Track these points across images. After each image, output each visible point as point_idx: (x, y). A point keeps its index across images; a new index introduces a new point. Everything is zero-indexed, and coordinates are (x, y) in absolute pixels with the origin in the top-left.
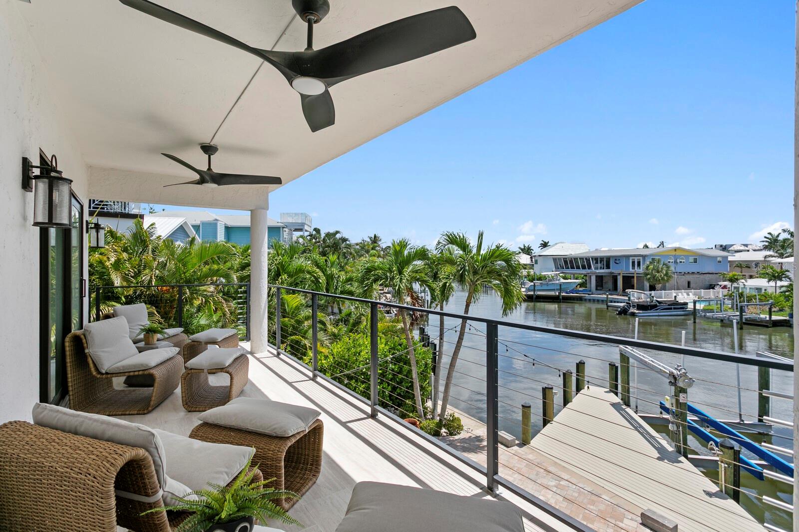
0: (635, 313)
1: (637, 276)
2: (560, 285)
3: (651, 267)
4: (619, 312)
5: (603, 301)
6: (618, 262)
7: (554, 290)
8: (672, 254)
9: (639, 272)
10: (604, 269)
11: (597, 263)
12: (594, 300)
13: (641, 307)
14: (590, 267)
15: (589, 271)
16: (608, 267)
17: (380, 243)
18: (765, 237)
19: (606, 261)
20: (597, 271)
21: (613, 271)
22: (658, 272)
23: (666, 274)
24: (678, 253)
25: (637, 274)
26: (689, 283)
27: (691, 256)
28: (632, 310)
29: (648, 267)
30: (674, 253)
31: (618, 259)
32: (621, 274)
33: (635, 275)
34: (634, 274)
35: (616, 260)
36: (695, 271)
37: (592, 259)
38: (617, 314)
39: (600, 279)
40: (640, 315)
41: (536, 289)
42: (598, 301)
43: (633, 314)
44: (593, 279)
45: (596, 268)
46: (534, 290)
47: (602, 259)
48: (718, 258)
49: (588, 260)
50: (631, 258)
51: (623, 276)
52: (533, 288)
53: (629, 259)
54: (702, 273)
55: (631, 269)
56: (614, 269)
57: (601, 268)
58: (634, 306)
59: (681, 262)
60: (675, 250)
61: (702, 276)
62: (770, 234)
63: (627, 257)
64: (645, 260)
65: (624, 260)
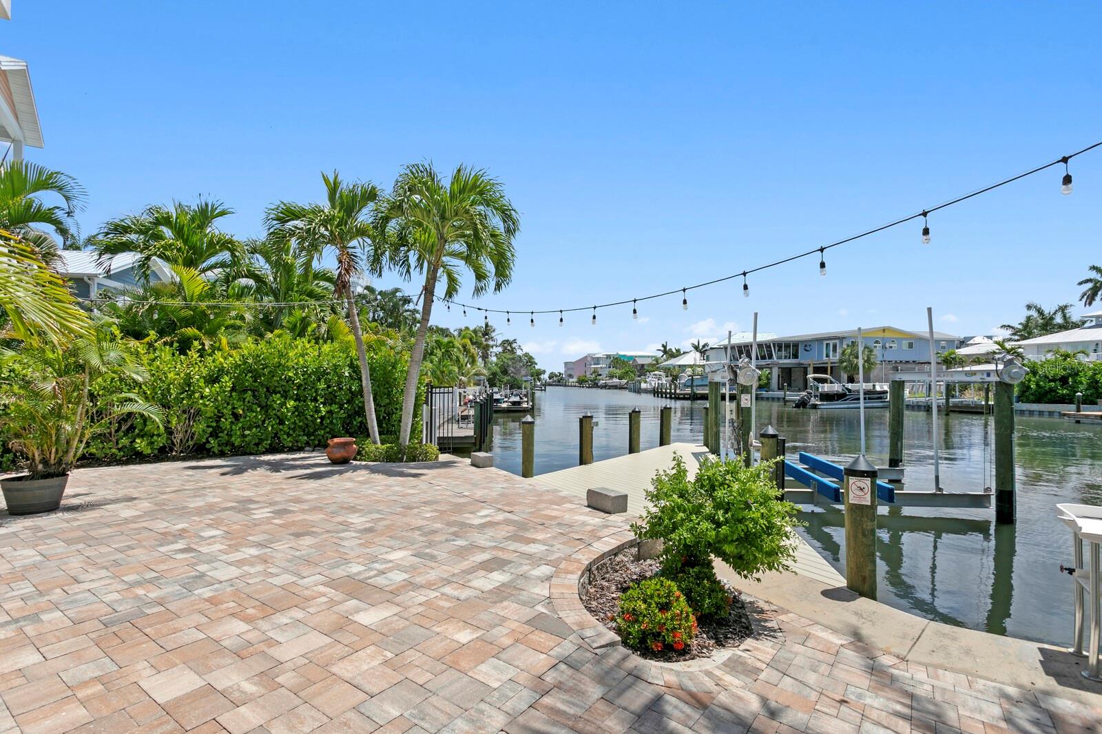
0: (817, 405)
1: (831, 367)
3: (849, 351)
4: (796, 404)
5: (780, 399)
6: (808, 348)
8: (879, 336)
9: (834, 360)
10: (790, 358)
11: (780, 349)
14: (771, 357)
15: (768, 361)
16: (796, 356)
17: (493, 334)
19: (793, 348)
20: (781, 361)
21: (802, 362)
22: (857, 357)
23: (868, 360)
24: (887, 335)
25: (831, 363)
27: (905, 339)
28: (813, 401)
29: (844, 352)
30: (881, 335)
31: (808, 344)
32: (812, 366)
33: (829, 366)
34: (827, 363)
35: (806, 346)
36: (911, 360)
37: (774, 344)
39: (787, 373)
40: (823, 407)
41: (695, 384)
43: (815, 407)
44: (775, 371)
45: (780, 358)
46: (692, 386)
47: (787, 346)
48: (942, 342)
49: (768, 347)
50: (825, 342)
51: (814, 368)
52: (690, 383)
53: (822, 343)
54: (919, 363)
55: (825, 358)
56: (804, 359)
57: (785, 358)
58: (816, 397)
59: (891, 347)
60: (884, 330)
63: (820, 340)
64: (841, 343)
65: (816, 346)
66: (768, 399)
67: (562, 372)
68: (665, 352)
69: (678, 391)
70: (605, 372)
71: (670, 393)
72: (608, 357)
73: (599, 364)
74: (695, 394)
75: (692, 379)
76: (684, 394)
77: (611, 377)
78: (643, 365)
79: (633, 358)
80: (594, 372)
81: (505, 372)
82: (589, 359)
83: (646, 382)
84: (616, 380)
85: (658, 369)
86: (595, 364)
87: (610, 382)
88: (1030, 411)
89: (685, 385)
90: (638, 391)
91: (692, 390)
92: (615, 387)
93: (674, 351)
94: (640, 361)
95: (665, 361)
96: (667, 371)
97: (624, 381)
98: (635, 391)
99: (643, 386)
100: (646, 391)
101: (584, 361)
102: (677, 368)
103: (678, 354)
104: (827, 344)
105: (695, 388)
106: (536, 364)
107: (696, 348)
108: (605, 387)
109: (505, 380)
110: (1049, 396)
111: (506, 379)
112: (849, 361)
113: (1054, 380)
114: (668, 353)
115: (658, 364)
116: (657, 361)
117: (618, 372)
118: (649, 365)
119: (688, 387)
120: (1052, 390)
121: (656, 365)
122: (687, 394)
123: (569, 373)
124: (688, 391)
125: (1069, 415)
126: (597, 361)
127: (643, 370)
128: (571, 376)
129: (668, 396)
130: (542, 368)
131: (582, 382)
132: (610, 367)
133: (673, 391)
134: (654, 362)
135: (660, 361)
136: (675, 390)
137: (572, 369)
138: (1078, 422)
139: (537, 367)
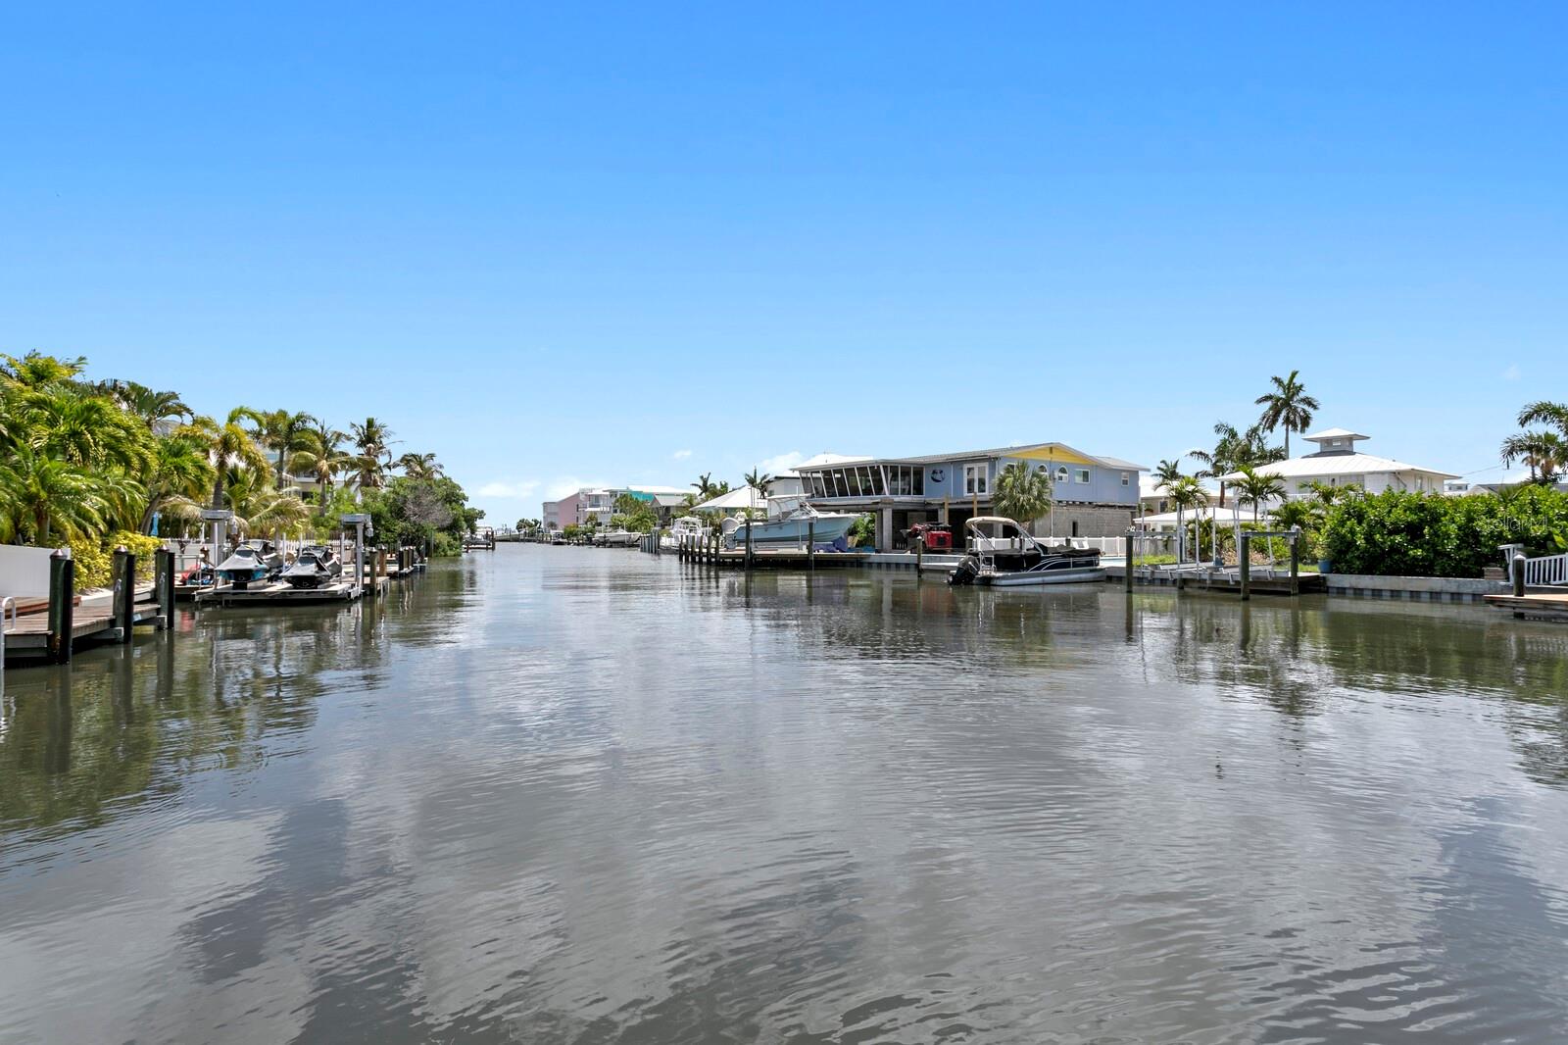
0: (992, 578)
1: (978, 509)
2: (811, 525)
3: (1009, 480)
4: (954, 577)
5: (907, 565)
6: (938, 477)
7: (795, 539)
8: (1045, 459)
9: (984, 499)
10: (909, 493)
11: (895, 477)
12: (888, 565)
13: (1005, 562)
14: (879, 490)
15: (877, 498)
16: (919, 490)
17: (385, 441)
18: (1159, 468)
19: (913, 475)
20: (897, 499)
21: (928, 500)
22: (1023, 492)
23: (1039, 497)
24: (1056, 457)
25: (979, 502)
26: (1075, 525)
27: (1078, 465)
28: (985, 571)
29: (1002, 481)
30: (1047, 457)
31: (938, 469)
32: (946, 507)
33: (975, 507)
34: (972, 503)
35: (934, 472)
36: (1086, 500)
37: (885, 467)
38: (950, 584)
39: (901, 517)
40: (1004, 582)
41: (752, 537)
42: (898, 565)
43: (987, 582)
44: (887, 515)
45: (894, 492)
46: (747, 541)
47: (905, 473)
48: (1124, 474)
49: (876, 472)
50: (966, 466)
51: (950, 511)
52: (743, 536)
53: (962, 469)
54: (1097, 506)
55: (966, 494)
56: (933, 495)
57: (903, 492)
58: (988, 561)
59: (1061, 478)
60: (1050, 451)
61: (1098, 512)
62: (1163, 462)
63: (957, 462)
64: (993, 468)
65: (950, 474)
66: (879, 565)
67: (540, 518)
68: (705, 488)
69: (722, 551)
70: (606, 520)
71: (708, 554)
72: (613, 493)
73: (598, 506)
74: (753, 556)
75: (748, 528)
76: (734, 557)
77: (615, 526)
78: (668, 509)
79: (653, 497)
80: (591, 519)
81: (399, 513)
82: (582, 497)
83: (670, 536)
84: (622, 533)
85: (692, 514)
86: (592, 506)
87: (612, 535)
88: (1355, 589)
89: (736, 540)
90: (656, 550)
91: (748, 549)
92: (621, 544)
93: (719, 487)
94: (663, 502)
95: (704, 501)
96: (707, 517)
97: (636, 535)
98: (650, 551)
99: (665, 541)
100: (668, 550)
101: (574, 502)
102: (721, 513)
103: (724, 490)
104: (969, 470)
105: (753, 545)
106: (466, 499)
107: (752, 481)
108: (604, 543)
109: (398, 529)
110: (1388, 562)
111: (399, 525)
112: (1011, 496)
113: (1396, 531)
114: (709, 490)
115: (692, 506)
116: (690, 502)
117: (627, 519)
118: (678, 508)
119: (740, 542)
120: (1395, 549)
121: (688, 506)
122: (738, 556)
123: (549, 520)
124: (741, 550)
125: (1503, 601)
126: (595, 500)
127: (667, 516)
128: (552, 525)
129: (705, 559)
130: (479, 508)
131: (569, 537)
132: (615, 511)
133: (713, 551)
134: (686, 503)
135: (695, 502)
136: (717, 549)
137: (555, 514)
138: (1520, 616)
139: (467, 506)
